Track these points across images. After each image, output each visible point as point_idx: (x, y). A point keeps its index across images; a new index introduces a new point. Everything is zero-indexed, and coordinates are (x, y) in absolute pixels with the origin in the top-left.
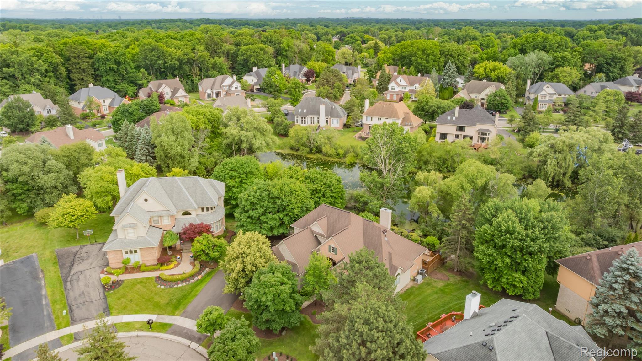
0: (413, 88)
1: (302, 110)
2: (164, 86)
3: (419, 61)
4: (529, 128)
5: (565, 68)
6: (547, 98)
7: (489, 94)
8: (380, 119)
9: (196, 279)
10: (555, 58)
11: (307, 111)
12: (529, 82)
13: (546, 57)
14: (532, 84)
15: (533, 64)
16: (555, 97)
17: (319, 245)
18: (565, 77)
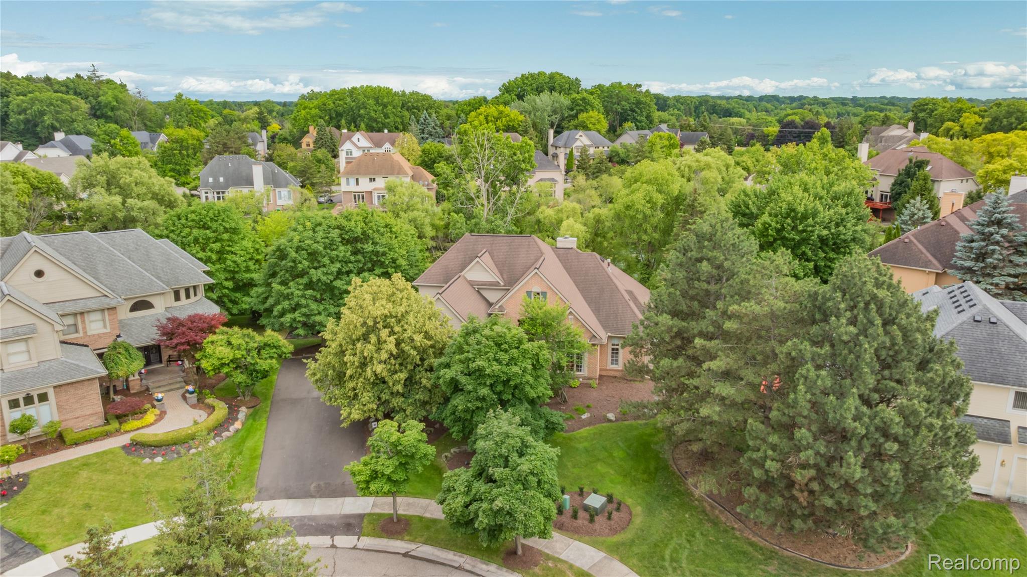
0: (381, 150)
1: (216, 179)
5: (591, 114)
8: (372, 180)
9: (232, 428)
10: (574, 101)
11: (226, 180)
12: (551, 132)
13: (565, 100)
14: (556, 135)
16: (592, 149)
17: (490, 304)
18: (594, 124)
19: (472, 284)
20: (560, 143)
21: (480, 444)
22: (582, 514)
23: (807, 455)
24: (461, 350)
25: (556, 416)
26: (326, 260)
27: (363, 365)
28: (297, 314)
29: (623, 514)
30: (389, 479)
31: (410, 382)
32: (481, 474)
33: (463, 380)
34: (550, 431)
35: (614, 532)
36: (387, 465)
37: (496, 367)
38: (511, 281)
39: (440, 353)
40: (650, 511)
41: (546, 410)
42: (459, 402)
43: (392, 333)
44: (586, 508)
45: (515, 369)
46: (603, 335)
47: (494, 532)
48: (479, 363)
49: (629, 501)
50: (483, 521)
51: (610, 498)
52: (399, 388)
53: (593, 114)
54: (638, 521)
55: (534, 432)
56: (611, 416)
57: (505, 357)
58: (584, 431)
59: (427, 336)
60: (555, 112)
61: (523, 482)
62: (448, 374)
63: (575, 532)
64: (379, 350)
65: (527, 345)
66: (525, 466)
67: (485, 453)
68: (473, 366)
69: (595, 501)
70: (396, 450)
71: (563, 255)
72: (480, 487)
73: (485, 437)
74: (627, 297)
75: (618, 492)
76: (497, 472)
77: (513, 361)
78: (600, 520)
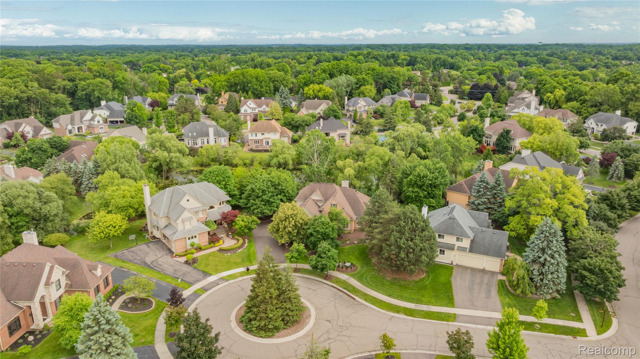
0: (261, 109)
1: (192, 134)
2: (24, 125)
3: (255, 86)
4: (368, 130)
5: (367, 87)
6: (362, 109)
7: (323, 109)
8: (263, 134)
9: (245, 246)
10: (358, 79)
11: (197, 134)
12: (346, 98)
13: (353, 79)
14: (348, 99)
15: (345, 84)
16: (366, 108)
17: (319, 207)
18: (368, 93)
19: (314, 200)
20: (351, 104)
21: (319, 249)
22: (344, 267)
23: (393, 252)
24: (313, 225)
25: (339, 242)
26: (267, 192)
27: (285, 228)
28: (259, 210)
29: (355, 268)
30: (296, 258)
31: (298, 233)
32: (320, 256)
33: (314, 233)
34: (337, 247)
35: (352, 272)
36: (296, 255)
37: (322, 230)
38: (326, 199)
39: (306, 224)
40: (362, 267)
41: (336, 241)
42: (312, 239)
43: (293, 219)
44: (345, 266)
45: (327, 230)
46: (355, 217)
47: (322, 269)
48: (318, 229)
49: (357, 265)
50: (320, 266)
51: (352, 264)
52: (295, 234)
53: (368, 87)
54: (359, 269)
55: (332, 247)
56: (356, 242)
57: (325, 227)
58: (347, 247)
59: (303, 220)
60: (348, 86)
61: (329, 258)
62: (309, 231)
63: (342, 272)
64: (289, 224)
65: (331, 224)
66: (329, 254)
67: (320, 251)
68: (316, 229)
69: (348, 264)
70: (297, 251)
71: (344, 190)
72: (319, 259)
73: (320, 248)
74: (363, 204)
75: (354, 263)
76: (323, 255)
77: (327, 228)
78: (349, 269)
